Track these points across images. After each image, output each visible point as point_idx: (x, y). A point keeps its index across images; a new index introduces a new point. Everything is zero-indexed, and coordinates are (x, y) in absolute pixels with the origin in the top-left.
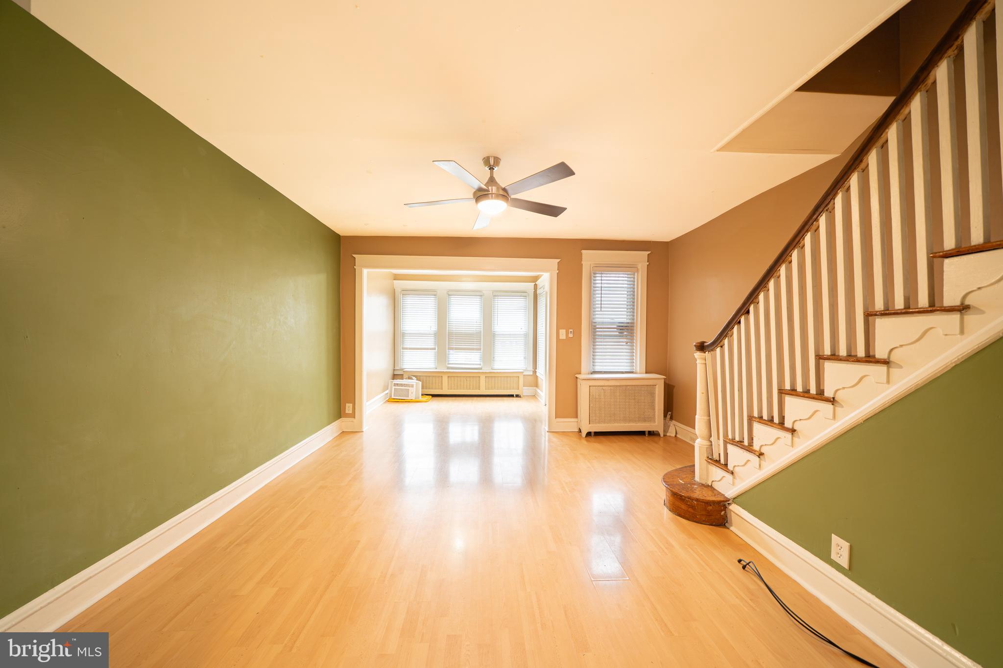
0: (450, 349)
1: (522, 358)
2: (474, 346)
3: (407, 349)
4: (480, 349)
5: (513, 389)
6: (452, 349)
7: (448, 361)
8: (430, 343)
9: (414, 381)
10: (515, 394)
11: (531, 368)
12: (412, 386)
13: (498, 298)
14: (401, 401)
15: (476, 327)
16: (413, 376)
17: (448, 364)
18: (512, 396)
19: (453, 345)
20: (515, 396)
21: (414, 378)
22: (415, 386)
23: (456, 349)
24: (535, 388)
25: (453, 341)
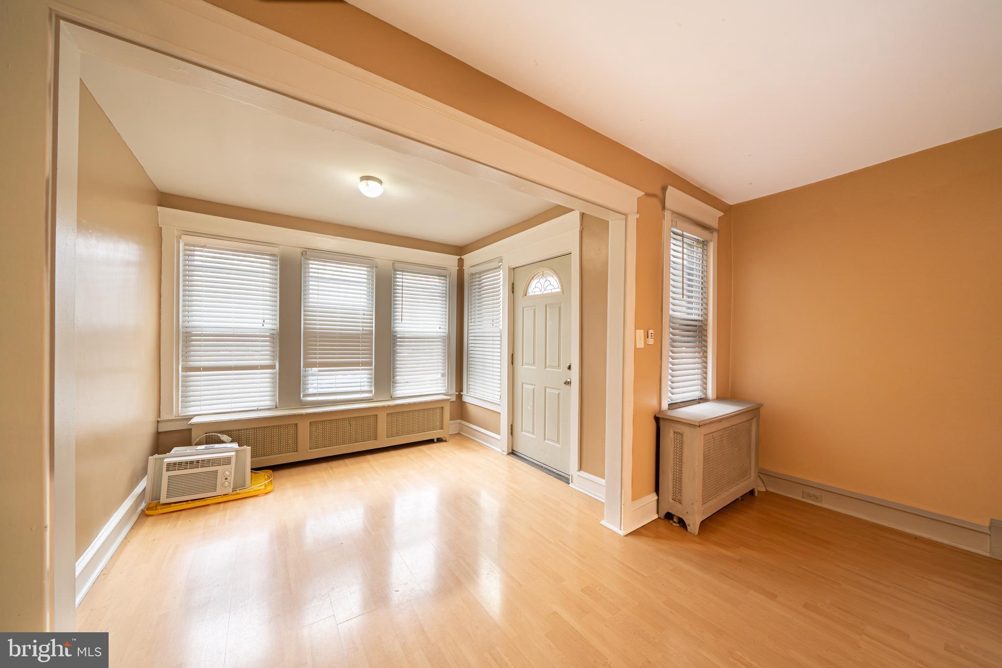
0: (307, 365)
1: (439, 375)
2: (359, 358)
3: (198, 369)
4: (370, 364)
5: (434, 429)
6: (314, 365)
7: (305, 389)
8: (264, 354)
9: (228, 449)
10: (435, 437)
11: (454, 391)
12: (227, 461)
13: (403, 275)
14: (185, 506)
15: (363, 323)
16: (222, 432)
17: (305, 396)
18: (431, 441)
19: (316, 358)
20: (435, 440)
21: (224, 437)
22: (233, 461)
23: (322, 365)
24: (459, 421)
25: (316, 350)
